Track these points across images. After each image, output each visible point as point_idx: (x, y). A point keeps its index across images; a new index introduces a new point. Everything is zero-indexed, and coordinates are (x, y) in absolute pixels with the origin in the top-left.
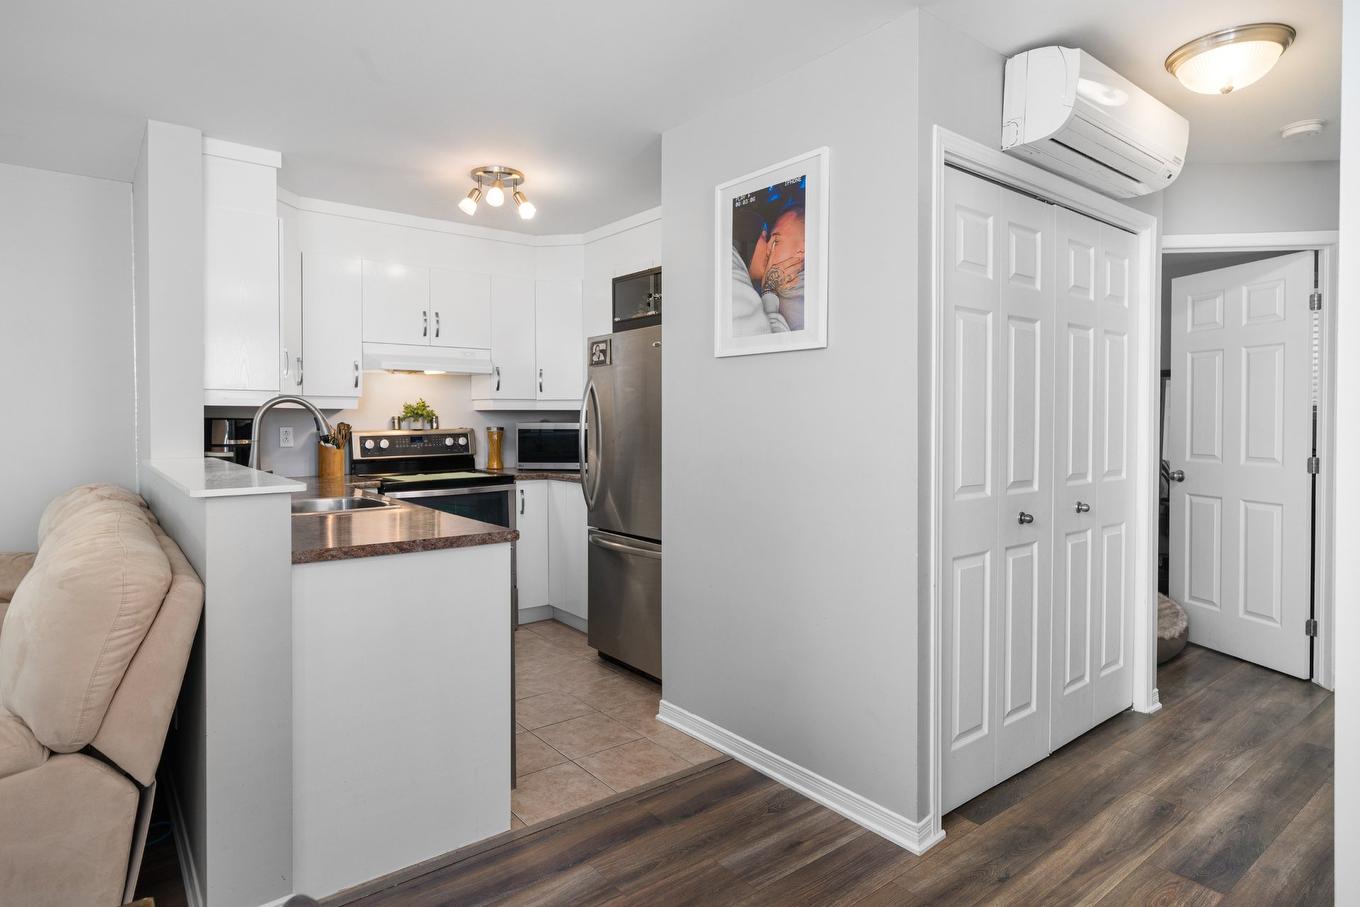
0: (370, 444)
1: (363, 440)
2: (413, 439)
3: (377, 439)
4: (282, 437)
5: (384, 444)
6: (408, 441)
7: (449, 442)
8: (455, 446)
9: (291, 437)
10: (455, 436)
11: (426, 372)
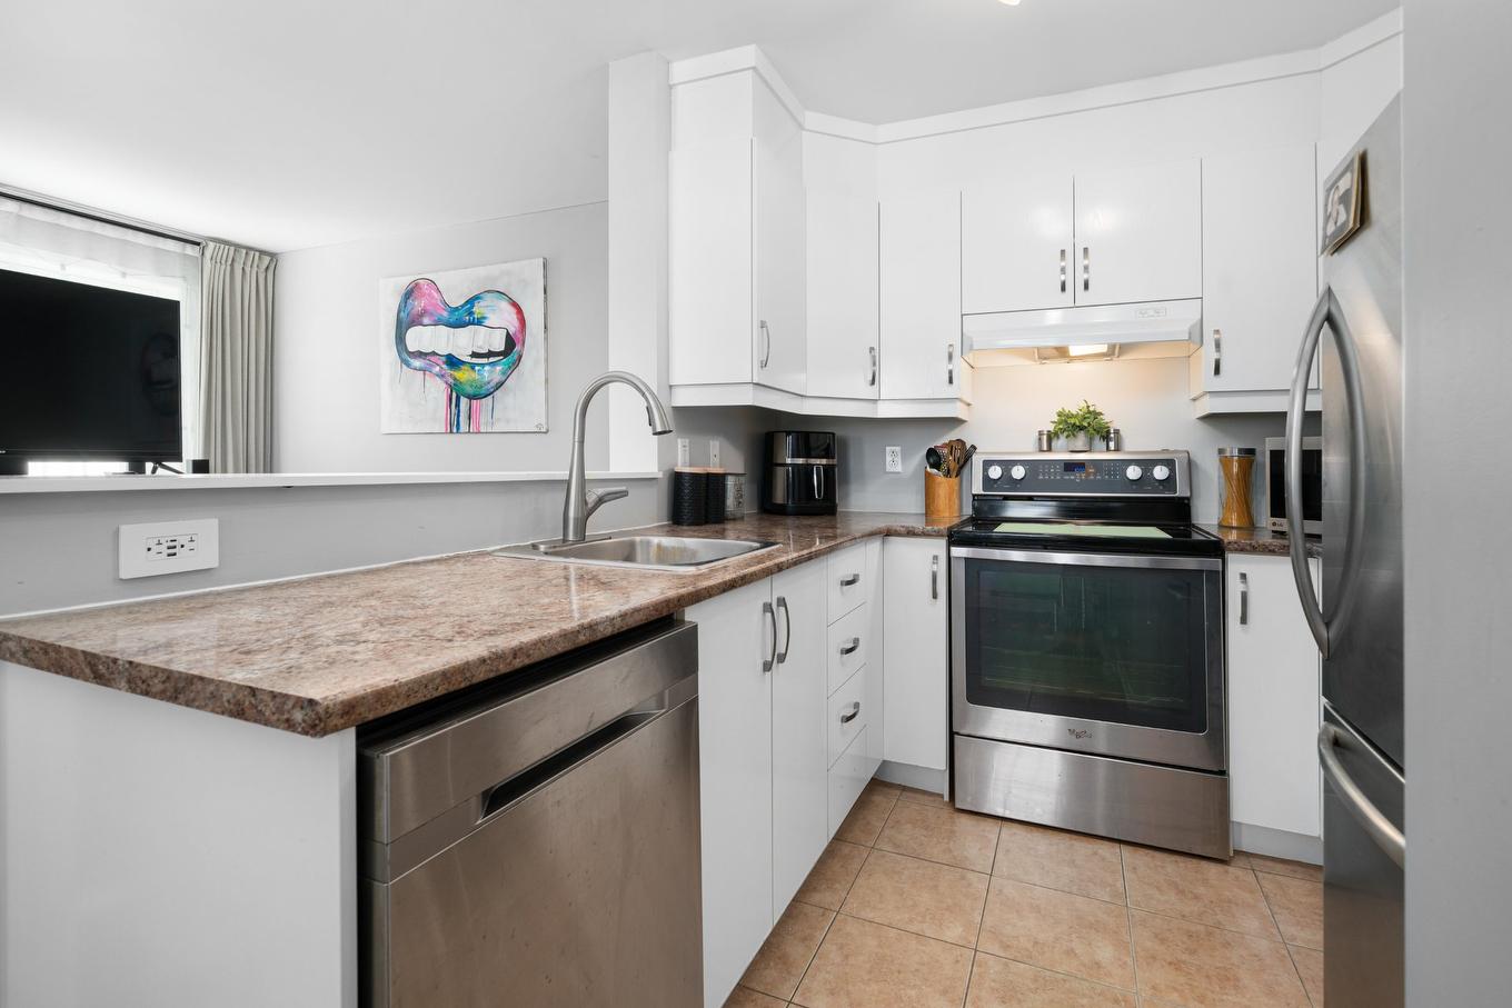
0: (995, 472)
1: (987, 464)
2: (1070, 466)
3: (1007, 465)
4: (889, 459)
5: (1018, 472)
6: (1060, 468)
7: (1133, 473)
8: (1145, 480)
9: (898, 459)
10: (1147, 465)
11: (1074, 351)
